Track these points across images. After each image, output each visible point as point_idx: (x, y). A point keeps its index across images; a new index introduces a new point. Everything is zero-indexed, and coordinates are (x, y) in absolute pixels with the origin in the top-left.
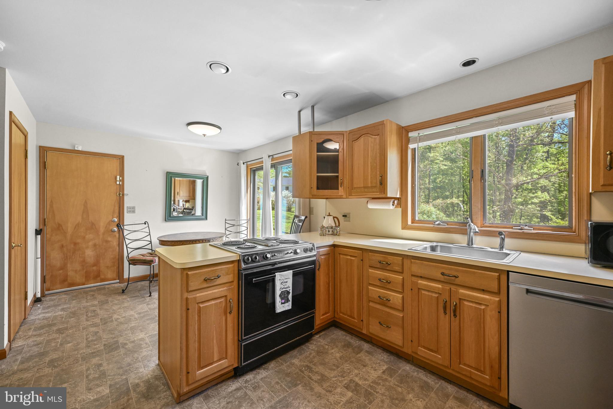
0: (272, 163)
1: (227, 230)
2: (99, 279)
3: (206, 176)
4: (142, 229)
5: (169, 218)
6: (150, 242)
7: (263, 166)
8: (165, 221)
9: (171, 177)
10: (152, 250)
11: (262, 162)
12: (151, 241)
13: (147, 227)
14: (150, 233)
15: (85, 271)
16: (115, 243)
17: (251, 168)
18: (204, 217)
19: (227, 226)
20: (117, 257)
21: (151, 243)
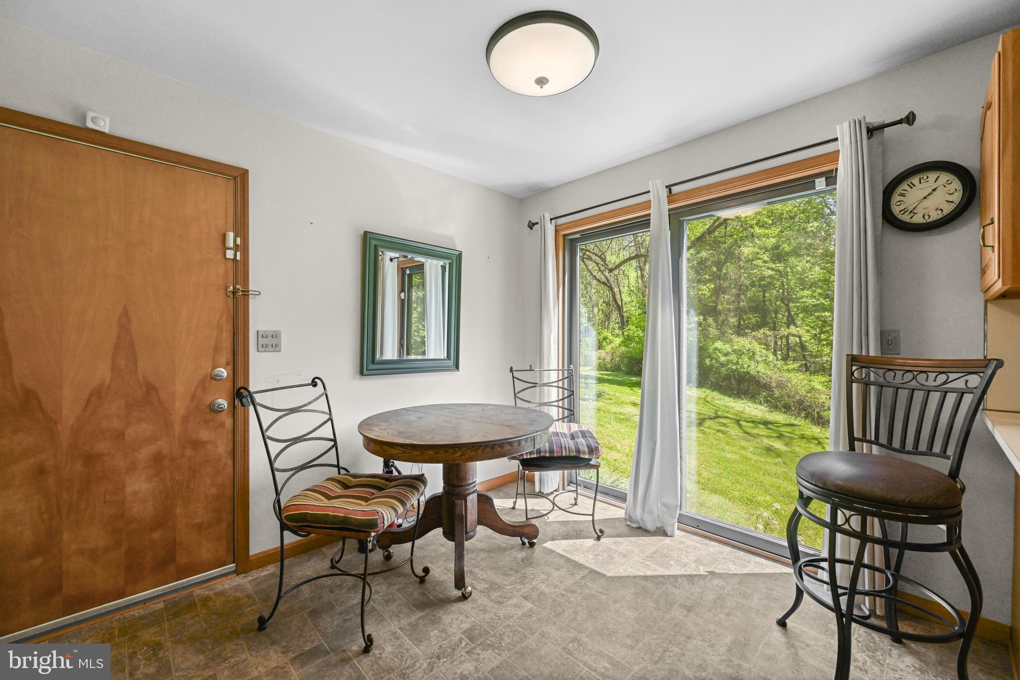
0: (671, 207)
1: (518, 398)
2: (171, 568)
3: (457, 253)
4: (310, 403)
5: (371, 366)
6: (332, 443)
7: (649, 215)
8: (359, 376)
9: (376, 247)
10: (338, 466)
11: (647, 205)
12: (334, 440)
13: (321, 396)
14: (330, 414)
15: (123, 550)
16: (222, 448)
17: (565, 236)
18: (451, 363)
19: (519, 386)
20: (229, 492)
21: (335, 445)
